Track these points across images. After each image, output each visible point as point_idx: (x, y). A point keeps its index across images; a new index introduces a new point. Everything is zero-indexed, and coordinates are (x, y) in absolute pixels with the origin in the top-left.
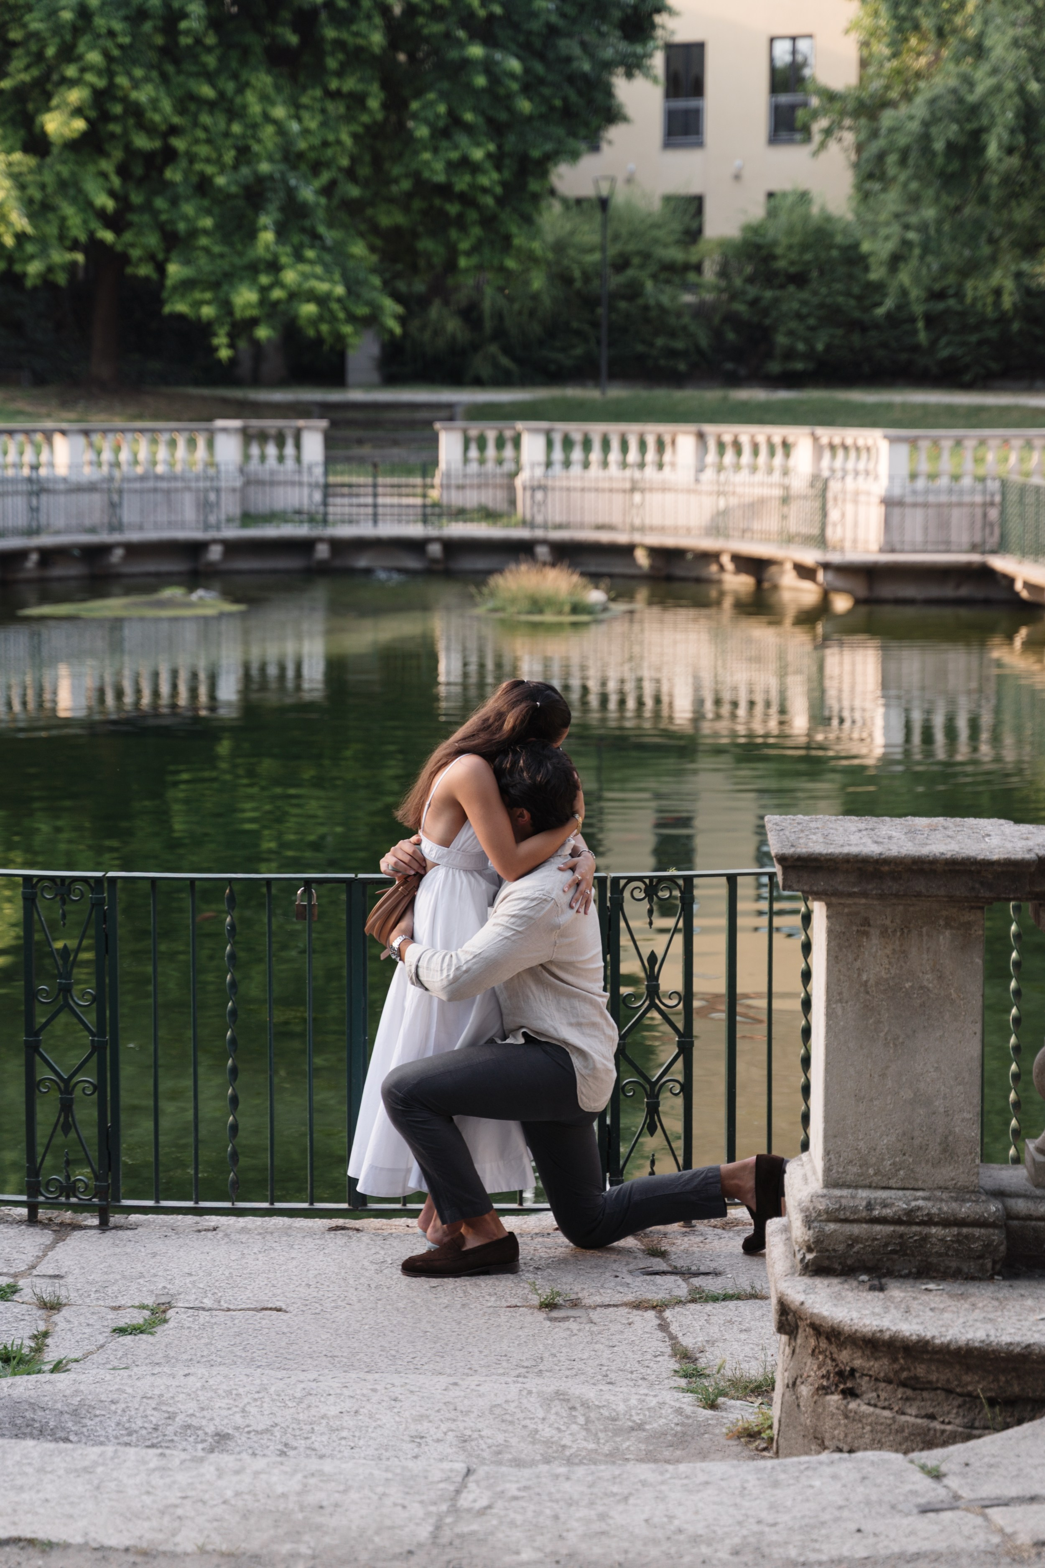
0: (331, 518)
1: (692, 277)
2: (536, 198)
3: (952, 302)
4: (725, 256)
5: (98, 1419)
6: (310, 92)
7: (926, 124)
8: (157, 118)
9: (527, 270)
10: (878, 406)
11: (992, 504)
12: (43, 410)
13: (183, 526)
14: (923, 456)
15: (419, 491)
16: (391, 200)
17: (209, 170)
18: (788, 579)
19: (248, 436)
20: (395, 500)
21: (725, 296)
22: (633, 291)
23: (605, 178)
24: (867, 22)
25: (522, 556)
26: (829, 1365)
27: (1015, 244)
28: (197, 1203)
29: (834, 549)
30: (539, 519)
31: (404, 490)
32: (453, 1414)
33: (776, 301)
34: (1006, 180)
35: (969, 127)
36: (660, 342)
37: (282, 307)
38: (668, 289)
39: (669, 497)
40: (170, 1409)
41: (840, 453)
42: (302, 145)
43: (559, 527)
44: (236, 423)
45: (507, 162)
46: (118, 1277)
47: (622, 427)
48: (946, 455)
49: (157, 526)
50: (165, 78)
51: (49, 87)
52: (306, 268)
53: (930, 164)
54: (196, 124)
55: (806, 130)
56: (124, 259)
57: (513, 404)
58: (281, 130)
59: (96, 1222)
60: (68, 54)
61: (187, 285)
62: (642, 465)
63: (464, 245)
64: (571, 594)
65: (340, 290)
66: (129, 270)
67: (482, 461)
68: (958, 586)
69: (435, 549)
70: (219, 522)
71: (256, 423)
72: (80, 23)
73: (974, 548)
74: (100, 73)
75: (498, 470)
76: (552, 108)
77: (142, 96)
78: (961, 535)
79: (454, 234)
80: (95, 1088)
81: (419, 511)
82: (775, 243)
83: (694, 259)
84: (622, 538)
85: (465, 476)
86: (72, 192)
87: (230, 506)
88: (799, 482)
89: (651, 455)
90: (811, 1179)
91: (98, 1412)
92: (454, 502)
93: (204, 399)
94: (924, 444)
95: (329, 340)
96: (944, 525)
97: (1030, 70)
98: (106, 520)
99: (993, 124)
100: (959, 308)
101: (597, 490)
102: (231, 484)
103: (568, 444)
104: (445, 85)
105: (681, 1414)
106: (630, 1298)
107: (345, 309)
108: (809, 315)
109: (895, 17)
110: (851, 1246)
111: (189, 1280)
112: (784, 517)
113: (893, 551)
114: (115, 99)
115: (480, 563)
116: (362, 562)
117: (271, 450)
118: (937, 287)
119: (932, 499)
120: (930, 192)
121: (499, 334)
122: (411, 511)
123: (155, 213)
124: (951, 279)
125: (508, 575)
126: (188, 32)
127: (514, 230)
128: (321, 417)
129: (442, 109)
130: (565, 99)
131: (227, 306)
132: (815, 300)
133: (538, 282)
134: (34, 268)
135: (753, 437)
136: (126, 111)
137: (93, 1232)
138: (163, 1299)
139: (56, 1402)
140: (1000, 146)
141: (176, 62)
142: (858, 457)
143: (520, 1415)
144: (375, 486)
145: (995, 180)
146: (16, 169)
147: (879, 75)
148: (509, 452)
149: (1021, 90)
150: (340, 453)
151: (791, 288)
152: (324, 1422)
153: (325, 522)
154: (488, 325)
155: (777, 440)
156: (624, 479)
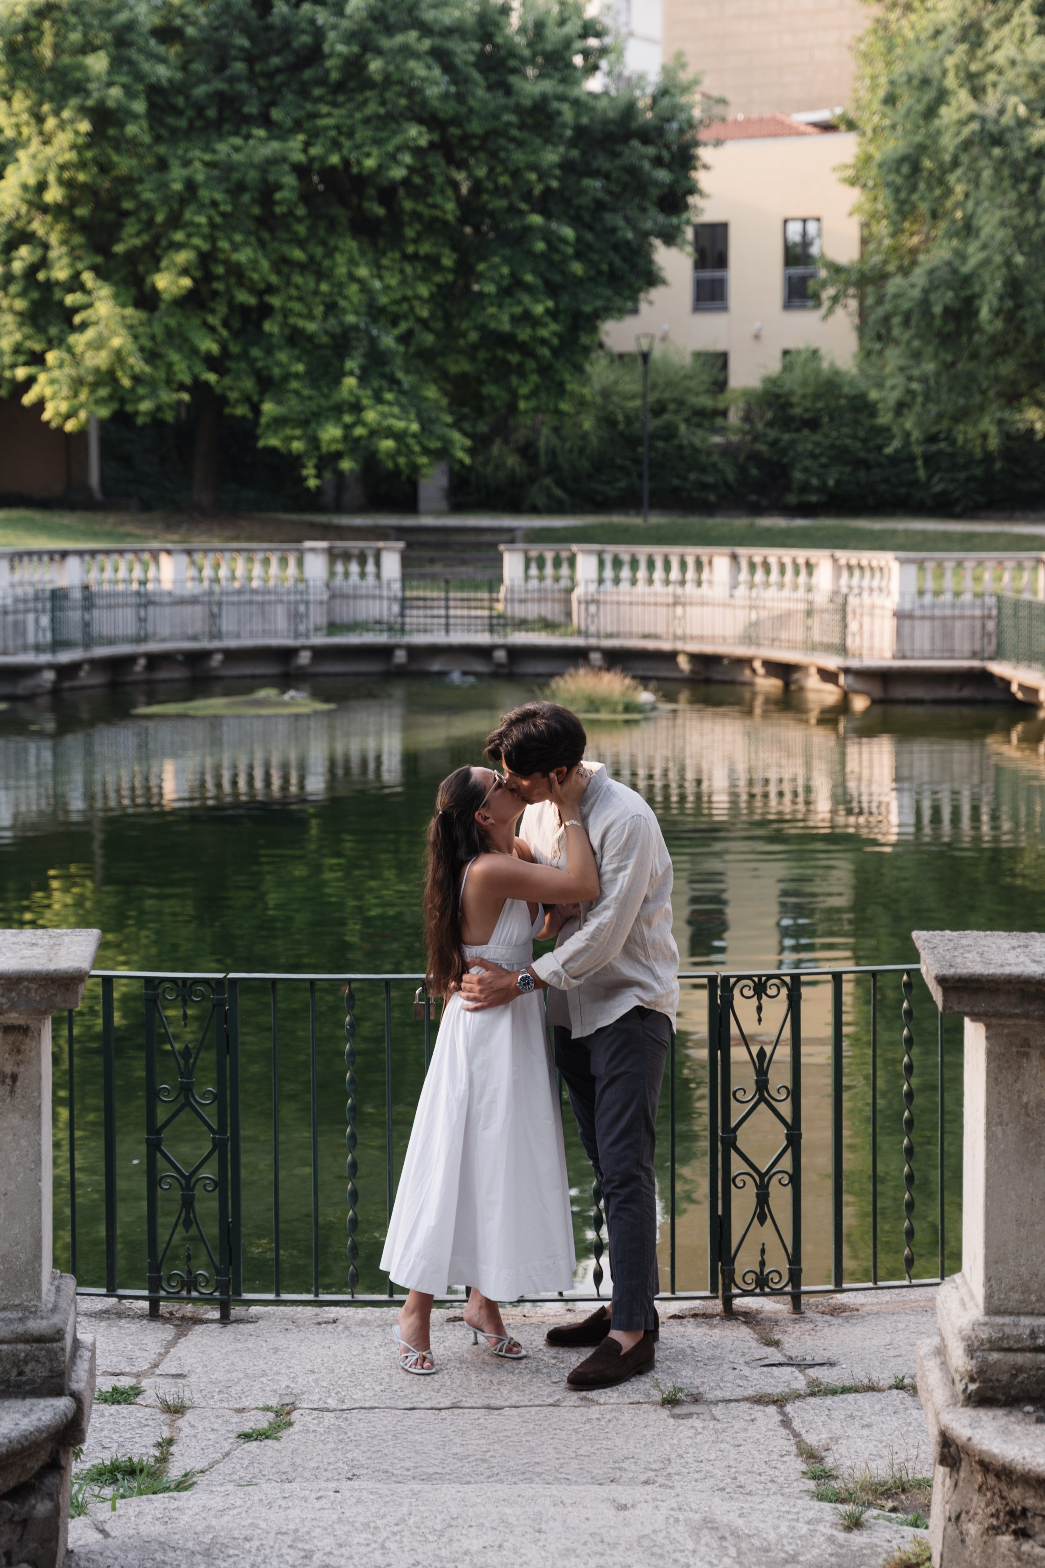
0: (407, 627)
1: (719, 421)
2: (586, 350)
3: (942, 445)
4: (748, 403)
5: (231, 1560)
6: (390, 255)
7: (926, 292)
8: (255, 276)
9: (578, 413)
10: (883, 532)
11: (990, 617)
12: (150, 533)
13: (276, 634)
14: (929, 575)
15: (486, 604)
16: (460, 352)
17: (301, 323)
18: (813, 682)
19: (333, 556)
20: (465, 612)
21: (748, 438)
22: (669, 433)
23: (646, 335)
24: (868, 206)
25: (581, 661)
26: (999, 1504)
27: (1000, 395)
28: (317, 1295)
29: (854, 656)
30: (593, 629)
31: (473, 604)
32: (600, 1548)
33: (793, 442)
34: (993, 339)
35: (963, 294)
36: (692, 476)
37: (363, 443)
38: (700, 433)
39: (707, 610)
40: (307, 1547)
41: (857, 573)
42: (384, 300)
43: (610, 636)
44: (324, 544)
45: (562, 317)
46: (241, 1375)
47: (666, 549)
48: (949, 574)
49: (252, 634)
50: (262, 243)
51: (159, 252)
52: (386, 409)
53: (929, 325)
54: (288, 283)
55: (816, 297)
56: (223, 400)
57: (566, 529)
58: (364, 287)
59: (217, 1315)
60: (175, 221)
61: (279, 422)
62: (683, 583)
63: (524, 390)
64: (623, 694)
65: (415, 427)
66: (228, 410)
67: (541, 578)
68: (961, 688)
69: (500, 655)
70: (308, 630)
71: (341, 544)
72: (186, 195)
73: (974, 655)
74: (204, 238)
75: (556, 586)
76: (600, 272)
77: (243, 256)
78: (963, 644)
79: (514, 380)
80: (216, 1184)
81: (486, 621)
82: (791, 393)
83: (721, 406)
84: (666, 646)
85: (527, 591)
86: (178, 341)
87: (317, 616)
88: (821, 598)
89: (690, 574)
90: (970, 1304)
91: (231, 1552)
92: (517, 614)
93: (293, 523)
94: (930, 566)
95: (406, 471)
96: (948, 635)
97: (1015, 246)
98: (207, 629)
99: (984, 291)
100: (949, 449)
101: (643, 604)
102: (318, 597)
103: (617, 563)
104: (507, 252)
105: (833, 1543)
106: (750, 1392)
107: (420, 443)
108: (821, 455)
109: (896, 200)
110: (1015, 1376)
111: (312, 1377)
112: (809, 628)
113: (904, 657)
114: (217, 261)
115: (541, 667)
116: (436, 666)
117: (354, 568)
118: (934, 430)
119: (937, 612)
120: (930, 349)
121: (553, 469)
122: (479, 621)
123: (252, 362)
124: (945, 424)
125: (567, 677)
126: (280, 203)
127: (567, 377)
128: (398, 539)
129: (505, 270)
130: (611, 264)
131: (314, 442)
132: (827, 442)
133: (588, 424)
134: (145, 406)
135: (780, 558)
136: (228, 271)
137: (214, 1326)
138: (287, 1400)
139: (187, 1540)
140: (991, 310)
141: (271, 230)
142: (873, 576)
143: (670, 1548)
144: (447, 599)
145: (985, 339)
146: (128, 322)
147: (877, 251)
148: (565, 571)
149: (1008, 262)
150: (416, 571)
151: (806, 432)
152: (467, 1558)
153: (403, 631)
154: (543, 461)
155: (801, 561)
156: (667, 595)
